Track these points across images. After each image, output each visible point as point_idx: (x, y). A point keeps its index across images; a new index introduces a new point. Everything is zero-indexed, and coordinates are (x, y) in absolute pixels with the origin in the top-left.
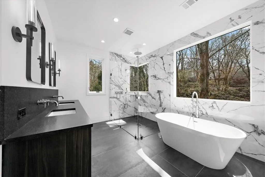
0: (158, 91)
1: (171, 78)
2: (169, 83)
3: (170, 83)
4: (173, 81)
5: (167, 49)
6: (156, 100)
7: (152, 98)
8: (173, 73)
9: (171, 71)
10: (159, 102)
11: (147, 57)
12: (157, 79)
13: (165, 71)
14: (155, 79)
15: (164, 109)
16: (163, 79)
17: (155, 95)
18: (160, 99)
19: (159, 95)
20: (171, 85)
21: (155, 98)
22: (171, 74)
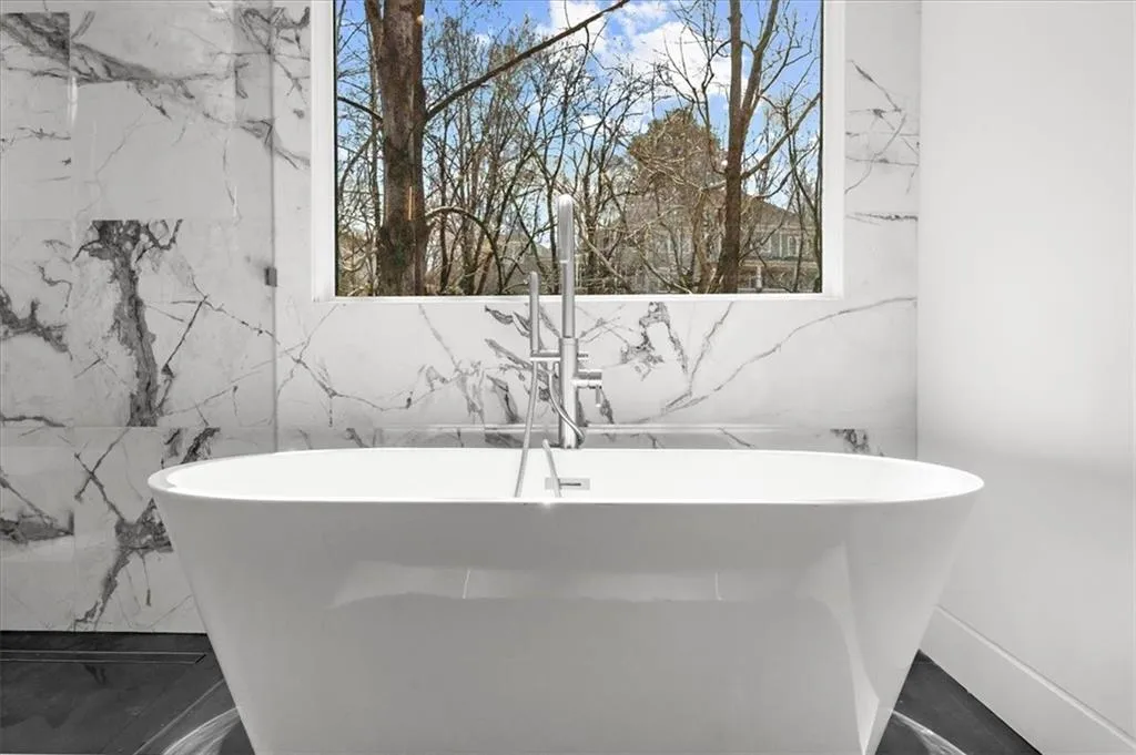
0: (104, 228)
1: (282, 83)
2: (256, 132)
3: (264, 130)
4: (300, 114)
6: (74, 348)
8: (306, 19)
10: (122, 362)
12: (89, 77)
14: (44, 63)
15: (187, 443)
16: (180, 82)
17: (52, 283)
18: (141, 329)
19: (115, 276)
20: (279, 161)
21: (61, 327)
22: (284, 33)
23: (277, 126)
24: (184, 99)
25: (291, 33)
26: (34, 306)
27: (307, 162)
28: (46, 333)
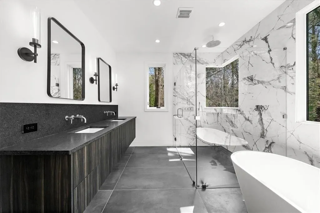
0: (257, 106)
1: (289, 78)
2: (283, 89)
3: (285, 88)
4: (293, 84)
5: (278, 17)
6: (253, 124)
7: (244, 119)
8: (294, 64)
9: (288, 63)
10: (260, 127)
11: (236, 47)
12: (255, 84)
13: (273, 64)
14: (250, 83)
15: (269, 143)
16: (269, 82)
17: (251, 114)
18: (262, 123)
19: (259, 114)
20: (288, 94)
21: (252, 121)
22: (289, 68)
23: (288, 87)
24: (269, 85)
25: (291, 68)
26: (248, 117)
27: (295, 93)
28: (250, 121)
